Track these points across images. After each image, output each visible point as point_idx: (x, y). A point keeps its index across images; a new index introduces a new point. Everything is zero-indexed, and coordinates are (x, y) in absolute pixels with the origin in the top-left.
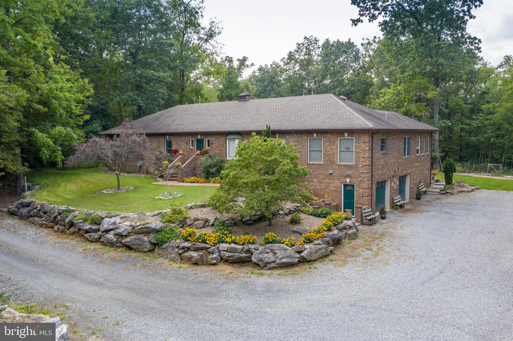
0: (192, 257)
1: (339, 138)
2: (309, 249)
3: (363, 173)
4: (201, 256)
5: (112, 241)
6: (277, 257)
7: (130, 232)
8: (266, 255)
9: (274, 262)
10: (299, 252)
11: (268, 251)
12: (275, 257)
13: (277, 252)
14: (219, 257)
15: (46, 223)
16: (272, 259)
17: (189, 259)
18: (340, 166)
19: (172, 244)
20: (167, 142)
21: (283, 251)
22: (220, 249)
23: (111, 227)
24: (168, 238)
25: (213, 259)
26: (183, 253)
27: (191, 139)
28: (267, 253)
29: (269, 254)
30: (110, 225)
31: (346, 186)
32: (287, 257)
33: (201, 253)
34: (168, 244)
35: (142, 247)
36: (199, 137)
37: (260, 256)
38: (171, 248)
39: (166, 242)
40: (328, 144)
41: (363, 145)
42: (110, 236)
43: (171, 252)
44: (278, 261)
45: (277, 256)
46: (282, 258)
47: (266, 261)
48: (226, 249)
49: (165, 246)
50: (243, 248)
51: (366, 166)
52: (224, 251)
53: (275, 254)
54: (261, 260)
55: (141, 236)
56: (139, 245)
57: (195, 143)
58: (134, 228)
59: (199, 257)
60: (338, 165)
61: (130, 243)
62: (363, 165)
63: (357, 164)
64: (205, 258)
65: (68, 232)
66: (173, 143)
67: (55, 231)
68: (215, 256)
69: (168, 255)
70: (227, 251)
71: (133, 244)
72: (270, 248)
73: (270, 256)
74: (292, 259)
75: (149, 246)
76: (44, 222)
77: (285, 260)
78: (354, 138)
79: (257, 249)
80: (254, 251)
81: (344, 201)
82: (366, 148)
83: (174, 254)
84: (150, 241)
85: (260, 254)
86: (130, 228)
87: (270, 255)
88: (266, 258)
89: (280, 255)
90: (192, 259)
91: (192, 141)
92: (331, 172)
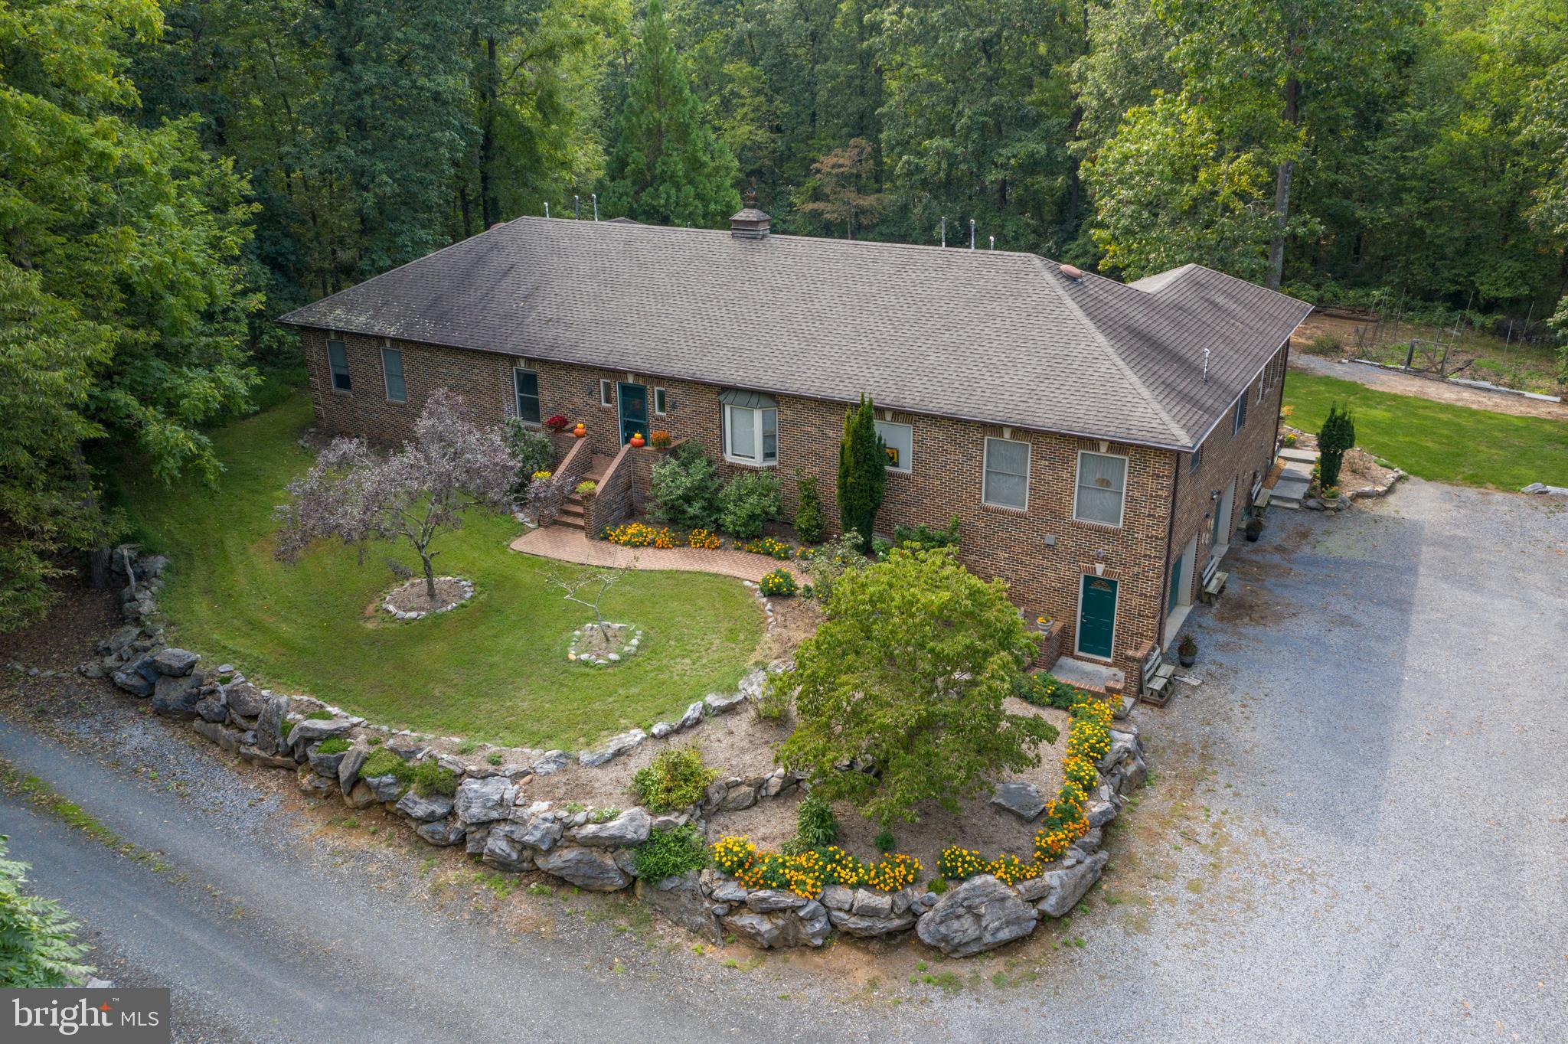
0: (759, 933)
1: (1080, 452)
2: (1059, 890)
3: (1145, 556)
4: (784, 929)
5: (505, 858)
6: (986, 928)
7: (558, 837)
8: (956, 925)
9: (979, 939)
10: (1035, 902)
11: (961, 911)
12: (980, 926)
13: (983, 910)
14: (829, 927)
15: (263, 754)
16: (973, 932)
17: (750, 938)
18: (1078, 527)
19: (690, 884)
20: (518, 374)
21: (997, 904)
22: (829, 905)
23: (495, 815)
24: (675, 866)
25: (814, 935)
26: (727, 915)
27: (602, 381)
28: (959, 917)
29: (963, 920)
30: (492, 808)
31: (1090, 580)
32: (1008, 923)
33: (781, 922)
34: (676, 881)
35: (600, 883)
36: (631, 380)
37: (943, 929)
38: (689, 895)
39: (670, 875)
40: (1047, 463)
41: (1152, 484)
42: (497, 844)
43: (689, 906)
44: (988, 938)
45: (984, 924)
46: (998, 929)
47: (957, 941)
48: (847, 907)
49: (668, 884)
50: (894, 903)
51: (1157, 538)
52: (840, 909)
53: (978, 917)
54: (945, 939)
55: (595, 855)
56: (590, 878)
57: (617, 394)
58: (567, 827)
59: (776, 932)
60: (1072, 524)
61: (564, 872)
62: (1147, 536)
63: (1129, 529)
64: (791, 933)
65: (347, 799)
66: (542, 381)
67: (306, 794)
68: (818, 926)
69: (681, 913)
70: (849, 911)
71: (574, 876)
72: (965, 904)
73: (966, 926)
74: (1019, 924)
75: (621, 882)
76: (255, 750)
77: (1005, 934)
78: (1127, 458)
79: (930, 903)
80: (923, 909)
81: (1082, 616)
82: (1160, 493)
83: (701, 914)
84: (622, 870)
85: (941, 922)
86: (557, 826)
87: (967, 922)
88: (956, 931)
89: (992, 921)
90: (759, 939)
91: (607, 386)
92: (1050, 539)
